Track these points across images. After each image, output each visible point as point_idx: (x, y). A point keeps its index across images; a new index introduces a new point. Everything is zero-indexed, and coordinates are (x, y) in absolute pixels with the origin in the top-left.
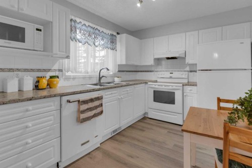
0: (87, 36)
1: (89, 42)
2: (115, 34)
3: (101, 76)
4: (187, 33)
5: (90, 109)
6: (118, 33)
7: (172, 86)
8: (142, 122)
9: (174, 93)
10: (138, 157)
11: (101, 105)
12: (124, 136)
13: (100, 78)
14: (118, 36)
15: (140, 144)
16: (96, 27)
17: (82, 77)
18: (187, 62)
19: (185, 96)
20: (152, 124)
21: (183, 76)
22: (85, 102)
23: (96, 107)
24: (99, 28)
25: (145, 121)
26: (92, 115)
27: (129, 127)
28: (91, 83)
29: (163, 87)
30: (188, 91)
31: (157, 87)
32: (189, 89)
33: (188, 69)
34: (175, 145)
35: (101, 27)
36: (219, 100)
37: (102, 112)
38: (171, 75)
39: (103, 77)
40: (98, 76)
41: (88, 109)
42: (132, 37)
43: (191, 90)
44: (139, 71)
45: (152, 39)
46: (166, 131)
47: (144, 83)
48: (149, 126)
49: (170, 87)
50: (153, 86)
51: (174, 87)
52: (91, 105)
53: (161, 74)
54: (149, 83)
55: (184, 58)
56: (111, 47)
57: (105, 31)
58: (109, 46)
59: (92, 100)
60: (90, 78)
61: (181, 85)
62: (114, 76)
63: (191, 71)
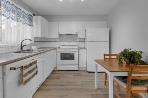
0: (11, 12)
1: (13, 18)
2: (32, 15)
3: (23, 45)
4: (79, 22)
5: (30, 72)
6: (34, 15)
7: (73, 50)
8: (53, 73)
9: (74, 53)
10: (66, 95)
11: (37, 67)
12: (47, 85)
13: (22, 47)
14: (34, 17)
15: (62, 87)
16: (18, 7)
17: (5, 46)
18: (79, 37)
19: (80, 55)
20: (62, 74)
21: (76, 44)
22: (27, 67)
23: (34, 69)
24: (20, 8)
25: (56, 73)
26: (31, 76)
27: (47, 78)
28: (13, 51)
29: (67, 51)
30: (82, 52)
31: (63, 51)
32: (82, 51)
33: (78, 40)
34: (82, 82)
35: (22, 7)
36: (105, 55)
37: (37, 72)
38: (69, 44)
39: (24, 46)
40: (21, 45)
41: (28, 72)
42: (45, 19)
43: (83, 52)
44: (46, 42)
45: (57, 22)
46: (72, 76)
47: (53, 49)
48: (61, 75)
49: (72, 51)
50: (61, 51)
51: (74, 51)
52: (30, 68)
53: (62, 44)
54: (57, 49)
55: (77, 35)
56: (30, 24)
57: (25, 11)
58: (28, 23)
59: (31, 65)
60: (12, 47)
61: (78, 49)
62: (31, 45)
63: (80, 42)
